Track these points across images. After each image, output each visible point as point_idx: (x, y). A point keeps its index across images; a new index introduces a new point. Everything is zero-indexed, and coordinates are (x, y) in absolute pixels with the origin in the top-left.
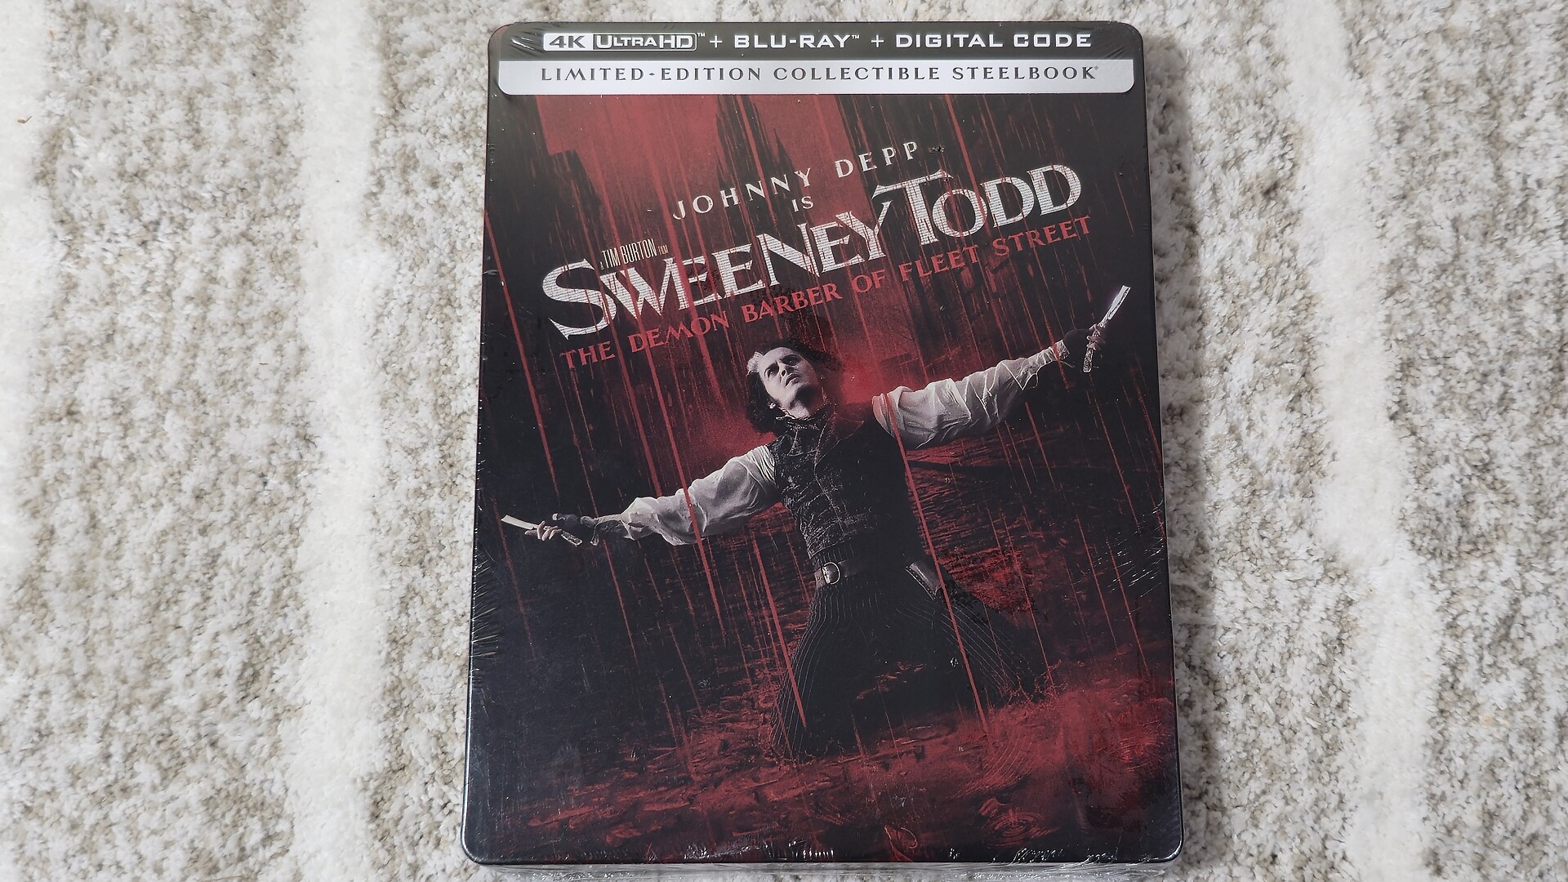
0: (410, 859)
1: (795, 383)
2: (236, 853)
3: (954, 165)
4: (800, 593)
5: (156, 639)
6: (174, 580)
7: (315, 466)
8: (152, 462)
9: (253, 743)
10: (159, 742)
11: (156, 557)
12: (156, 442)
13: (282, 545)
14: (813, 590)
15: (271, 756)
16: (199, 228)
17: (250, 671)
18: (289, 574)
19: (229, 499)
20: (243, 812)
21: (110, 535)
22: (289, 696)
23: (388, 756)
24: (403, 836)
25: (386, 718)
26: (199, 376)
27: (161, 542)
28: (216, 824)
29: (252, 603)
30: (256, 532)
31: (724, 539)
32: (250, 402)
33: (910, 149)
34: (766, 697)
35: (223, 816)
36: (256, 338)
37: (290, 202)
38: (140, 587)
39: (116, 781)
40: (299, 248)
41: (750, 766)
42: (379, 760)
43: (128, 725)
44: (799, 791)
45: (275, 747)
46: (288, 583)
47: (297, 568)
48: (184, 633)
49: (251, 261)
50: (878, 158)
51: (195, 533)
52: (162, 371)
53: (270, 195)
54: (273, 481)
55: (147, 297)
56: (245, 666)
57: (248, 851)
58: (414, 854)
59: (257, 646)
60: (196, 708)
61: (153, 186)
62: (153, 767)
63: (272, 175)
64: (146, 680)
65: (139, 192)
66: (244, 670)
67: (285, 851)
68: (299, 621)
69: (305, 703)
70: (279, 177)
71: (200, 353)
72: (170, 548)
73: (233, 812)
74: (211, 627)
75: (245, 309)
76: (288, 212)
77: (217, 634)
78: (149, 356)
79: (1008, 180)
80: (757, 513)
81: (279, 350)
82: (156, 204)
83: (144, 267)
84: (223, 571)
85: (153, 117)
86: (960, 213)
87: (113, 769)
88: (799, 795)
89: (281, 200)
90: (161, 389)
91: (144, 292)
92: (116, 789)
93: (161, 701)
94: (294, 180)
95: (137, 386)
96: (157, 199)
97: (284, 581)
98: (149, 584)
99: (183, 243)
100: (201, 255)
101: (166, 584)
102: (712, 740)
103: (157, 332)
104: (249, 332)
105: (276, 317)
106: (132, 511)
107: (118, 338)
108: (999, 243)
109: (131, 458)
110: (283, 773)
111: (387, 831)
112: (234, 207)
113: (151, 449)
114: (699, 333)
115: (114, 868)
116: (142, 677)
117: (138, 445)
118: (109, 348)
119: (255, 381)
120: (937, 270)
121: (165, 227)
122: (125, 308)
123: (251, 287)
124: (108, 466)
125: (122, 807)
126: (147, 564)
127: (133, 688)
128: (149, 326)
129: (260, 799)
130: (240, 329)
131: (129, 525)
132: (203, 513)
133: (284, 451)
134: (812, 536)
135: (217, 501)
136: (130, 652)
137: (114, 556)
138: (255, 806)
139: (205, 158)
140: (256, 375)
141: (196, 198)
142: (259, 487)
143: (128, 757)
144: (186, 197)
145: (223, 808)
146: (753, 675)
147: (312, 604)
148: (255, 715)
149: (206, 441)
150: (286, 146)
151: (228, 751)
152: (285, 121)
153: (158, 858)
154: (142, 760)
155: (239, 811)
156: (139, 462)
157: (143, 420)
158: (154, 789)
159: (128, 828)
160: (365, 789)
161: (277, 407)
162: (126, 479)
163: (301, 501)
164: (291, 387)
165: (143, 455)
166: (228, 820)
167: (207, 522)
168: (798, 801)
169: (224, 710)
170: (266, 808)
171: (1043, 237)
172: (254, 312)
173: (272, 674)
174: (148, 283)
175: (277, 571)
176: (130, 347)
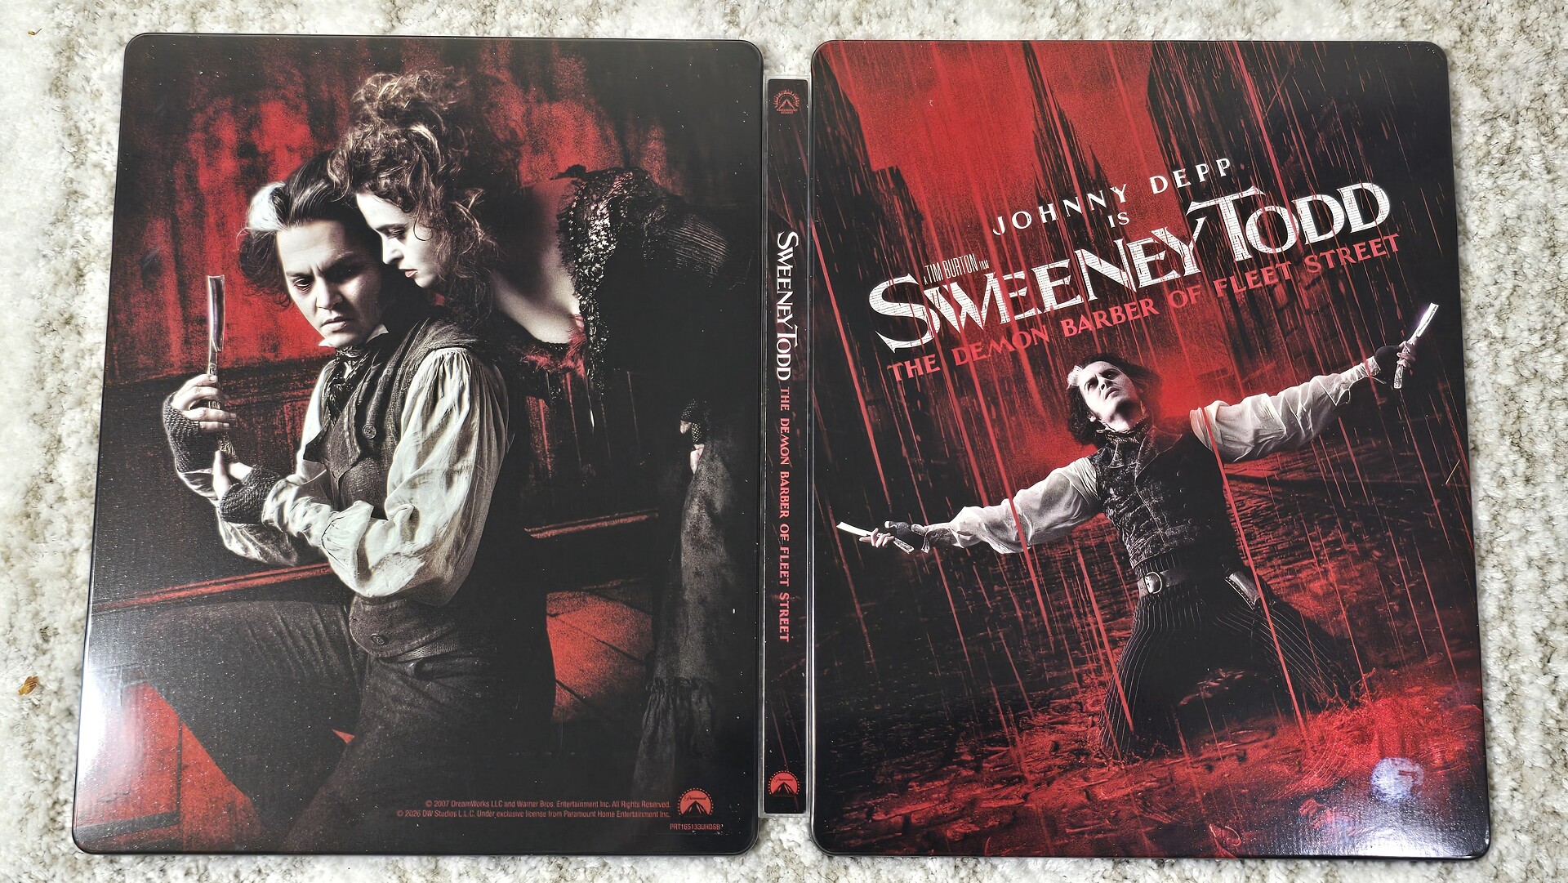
1: (1114, 396)
3: (1267, 183)
4: (1124, 602)
14: (1137, 599)
31: (1050, 548)
33: (1223, 165)
34: (1093, 701)
41: (1081, 766)
44: (1128, 790)
50: (1192, 175)
79: (1319, 197)
80: (1081, 523)
86: (1274, 230)
88: (1128, 795)
102: (1045, 740)
108: (1312, 260)
114: (1021, 348)
120: (1251, 286)
134: (1134, 546)
146: (1080, 681)
168: (1127, 799)
171: (1354, 255)
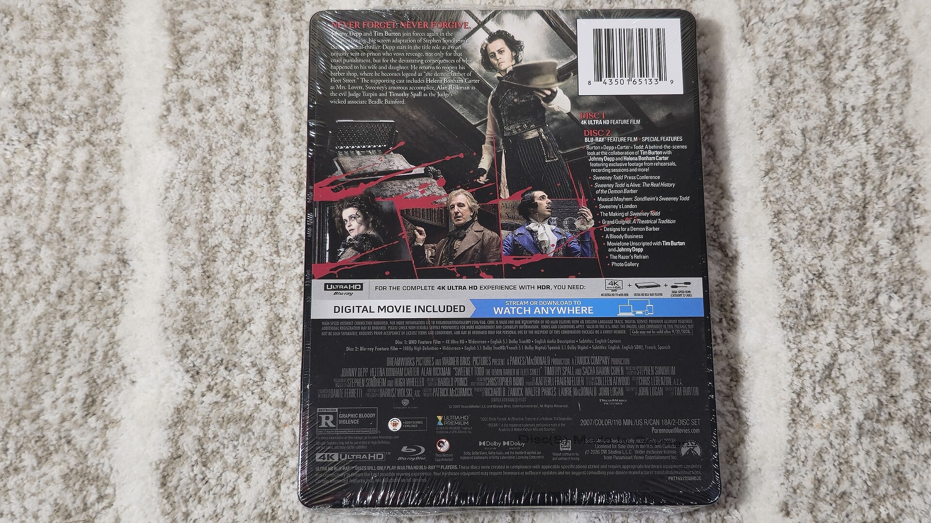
0: (184, 509)
2: (82, 506)
5: (35, 381)
6: (45, 346)
7: (129, 278)
8: (33, 276)
9: (92, 442)
10: (36, 441)
11: (35, 332)
12: (35, 264)
13: (109, 325)
15: (102, 449)
16: (62, 137)
17: (90, 399)
18: (113, 343)
19: (78, 298)
20: (86, 482)
21: (8, 319)
22: (112, 414)
23: (171, 450)
24: (180, 496)
25: (170, 427)
26: (61, 225)
27: (38, 323)
28: (70, 489)
29: (91, 359)
30: (94, 317)
32: (91, 240)
35: (74, 484)
36: (95, 202)
37: (115, 121)
38: (25, 350)
39: (11, 464)
40: (120, 148)
42: (165, 452)
43: (18, 431)
45: (105, 444)
46: (113, 348)
47: (116, 338)
48: (52, 377)
49: (92, 156)
51: (58, 318)
52: (39, 222)
53: (103, 117)
54: (104, 287)
55: (30, 178)
56: (87, 396)
57: (89, 505)
58: (187, 506)
59: (94, 384)
60: (58, 421)
61: (34, 111)
62: (33, 456)
63: (105, 105)
64: (29, 405)
65: (26, 115)
66: (87, 398)
67: (111, 505)
68: (118, 370)
69: (122, 418)
70: (109, 106)
71: (62, 211)
72: (43, 327)
73: (80, 483)
74: (67, 373)
75: (88, 185)
76: (114, 127)
77: (71, 377)
78: (31, 213)
81: (108, 209)
82: (36, 122)
83: (29, 160)
84: (74, 340)
85: (34, 70)
87: (9, 457)
89: (110, 120)
90: (38, 232)
91: (29, 175)
92: (11, 469)
93: (38, 417)
94: (118, 108)
95: (24, 230)
96: (36, 119)
97: (110, 346)
98: (30, 348)
99: (52, 145)
100: (63, 152)
101: (40, 348)
103: (36, 198)
104: (91, 198)
105: (106, 189)
106: (20, 305)
107: (13, 202)
109: (21, 274)
110: (109, 459)
111: (170, 493)
112: (82, 124)
113: (32, 268)
115: (9, 516)
116: (27, 403)
117: (25, 266)
118: (8, 208)
119: (94, 228)
121: (42, 136)
122: (18, 185)
123: (92, 172)
124: (7, 278)
125: (15, 480)
126: (30, 337)
127: (21, 410)
128: (31, 195)
129: (96, 475)
130: (84, 196)
131: (19, 313)
132: (63, 306)
133: (111, 269)
135: (71, 299)
136: (19, 389)
137: (10, 331)
138: (93, 479)
139: (65, 94)
140: (94, 224)
141: (59, 119)
142: (96, 291)
143: (18, 450)
144: (54, 118)
145: (74, 480)
147: (126, 360)
148: (93, 425)
149: (64, 263)
150: (113, 87)
151: (77, 447)
152: (112, 73)
153: (35, 510)
154: (26, 452)
155: (83, 482)
156: (25, 276)
157: (28, 251)
158: (34, 469)
159: (18, 492)
160: (158, 469)
161: (107, 243)
162: (18, 286)
163: (120, 299)
164: (115, 231)
165: (28, 271)
166: (77, 487)
167: (65, 311)
169: (75, 422)
170: (100, 480)
172: (94, 186)
173: (103, 401)
174: (31, 169)
175: (106, 340)
176: (20, 207)
